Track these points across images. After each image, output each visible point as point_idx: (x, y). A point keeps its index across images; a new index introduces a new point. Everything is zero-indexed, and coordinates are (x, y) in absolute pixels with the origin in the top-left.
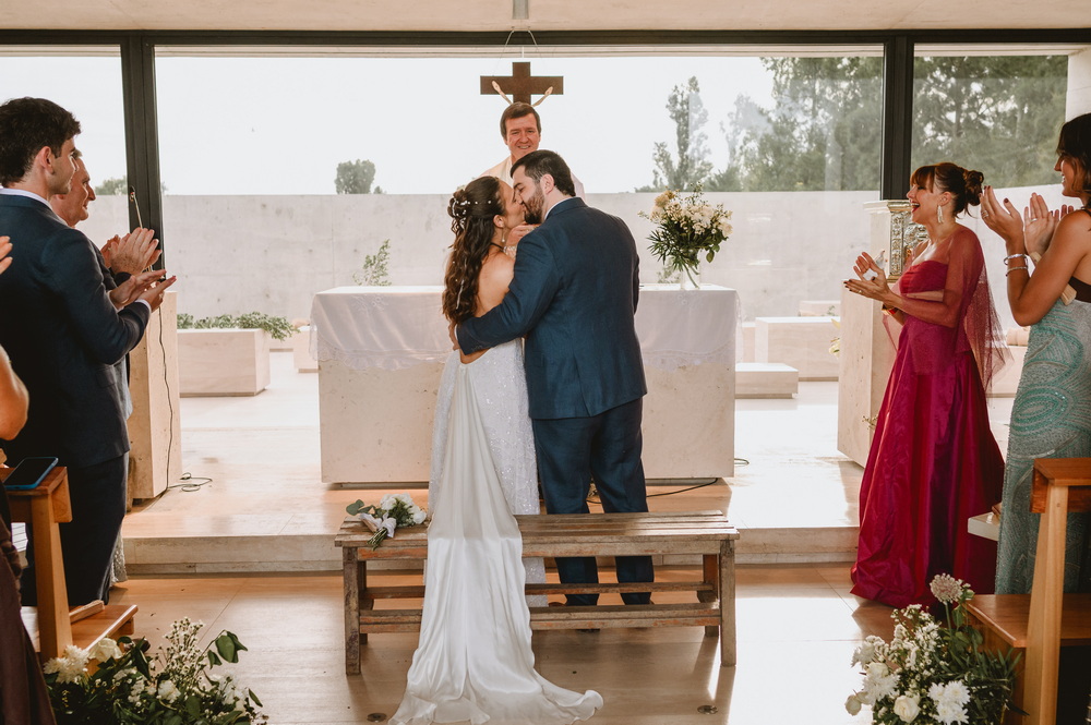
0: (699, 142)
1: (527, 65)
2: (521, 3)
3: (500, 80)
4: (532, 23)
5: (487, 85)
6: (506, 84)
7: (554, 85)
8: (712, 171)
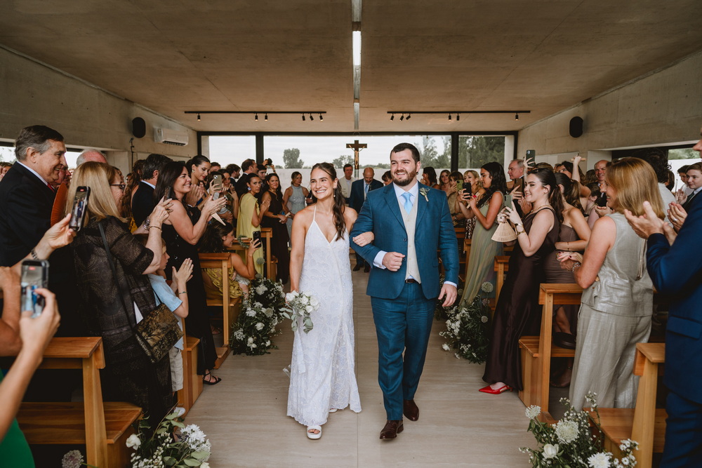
0: (432, 143)
1: (358, 141)
2: (356, 126)
3: (351, 145)
4: (360, 130)
5: (348, 146)
6: (352, 146)
7: (365, 146)
8: (438, 155)
